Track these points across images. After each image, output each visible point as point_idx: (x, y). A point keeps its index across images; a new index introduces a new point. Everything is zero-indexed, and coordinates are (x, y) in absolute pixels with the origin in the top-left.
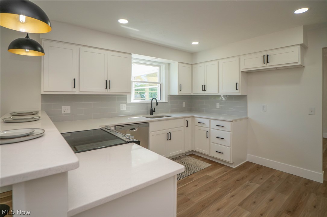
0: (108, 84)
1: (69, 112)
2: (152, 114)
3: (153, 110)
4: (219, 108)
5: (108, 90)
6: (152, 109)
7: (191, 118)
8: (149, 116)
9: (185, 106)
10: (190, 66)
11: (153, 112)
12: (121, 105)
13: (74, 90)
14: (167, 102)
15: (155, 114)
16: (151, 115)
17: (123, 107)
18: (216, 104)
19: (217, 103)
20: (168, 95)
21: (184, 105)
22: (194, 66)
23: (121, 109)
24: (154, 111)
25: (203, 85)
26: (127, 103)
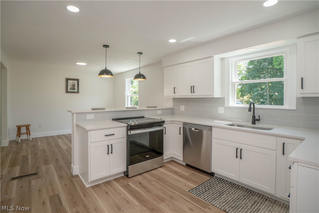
1: (183, 110)
2: (254, 123)
3: (257, 118)
5: (193, 94)
8: (250, 124)
11: (256, 121)
12: (219, 107)
14: (295, 108)
15: (258, 125)
16: (252, 124)
17: (221, 111)
23: (219, 112)
24: (259, 120)
26: (225, 106)
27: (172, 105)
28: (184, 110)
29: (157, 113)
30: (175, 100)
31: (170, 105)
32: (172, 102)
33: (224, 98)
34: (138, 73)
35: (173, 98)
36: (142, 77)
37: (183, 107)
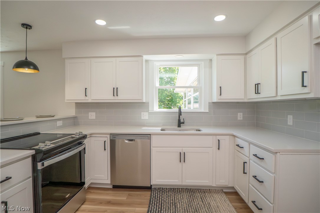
0: (115, 92)
2: (179, 126)
3: (182, 121)
4: (291, 124)
5: (116, 97)
6: (179, 120)
7: (228, 136)
8: (176, 127)
9: (242, 119)
10: (242, 57)
11: (181, 124)
12: (142, 113)
13: (87, 98)
14: (208, 111)
15: (183, 127)
16: (178, 127)
17: (145, 116)
18: (287, 118)
19: (289, 116)
20: (209, 103)
21: (240, 116)
22: (248, 56)
23: (142, 118)
24: (183, 123)
25: (256, 84)
26: (149, 111)
27: (75, 113)
28: (94, 118)
29: (56, 124)
30: (80, 105)
31: (72, 112)
32: (75, 109)
33: (149, 103)
34: (24, 59)
35: (76, 103)
36: (32, 67)
37: (94, 114)
